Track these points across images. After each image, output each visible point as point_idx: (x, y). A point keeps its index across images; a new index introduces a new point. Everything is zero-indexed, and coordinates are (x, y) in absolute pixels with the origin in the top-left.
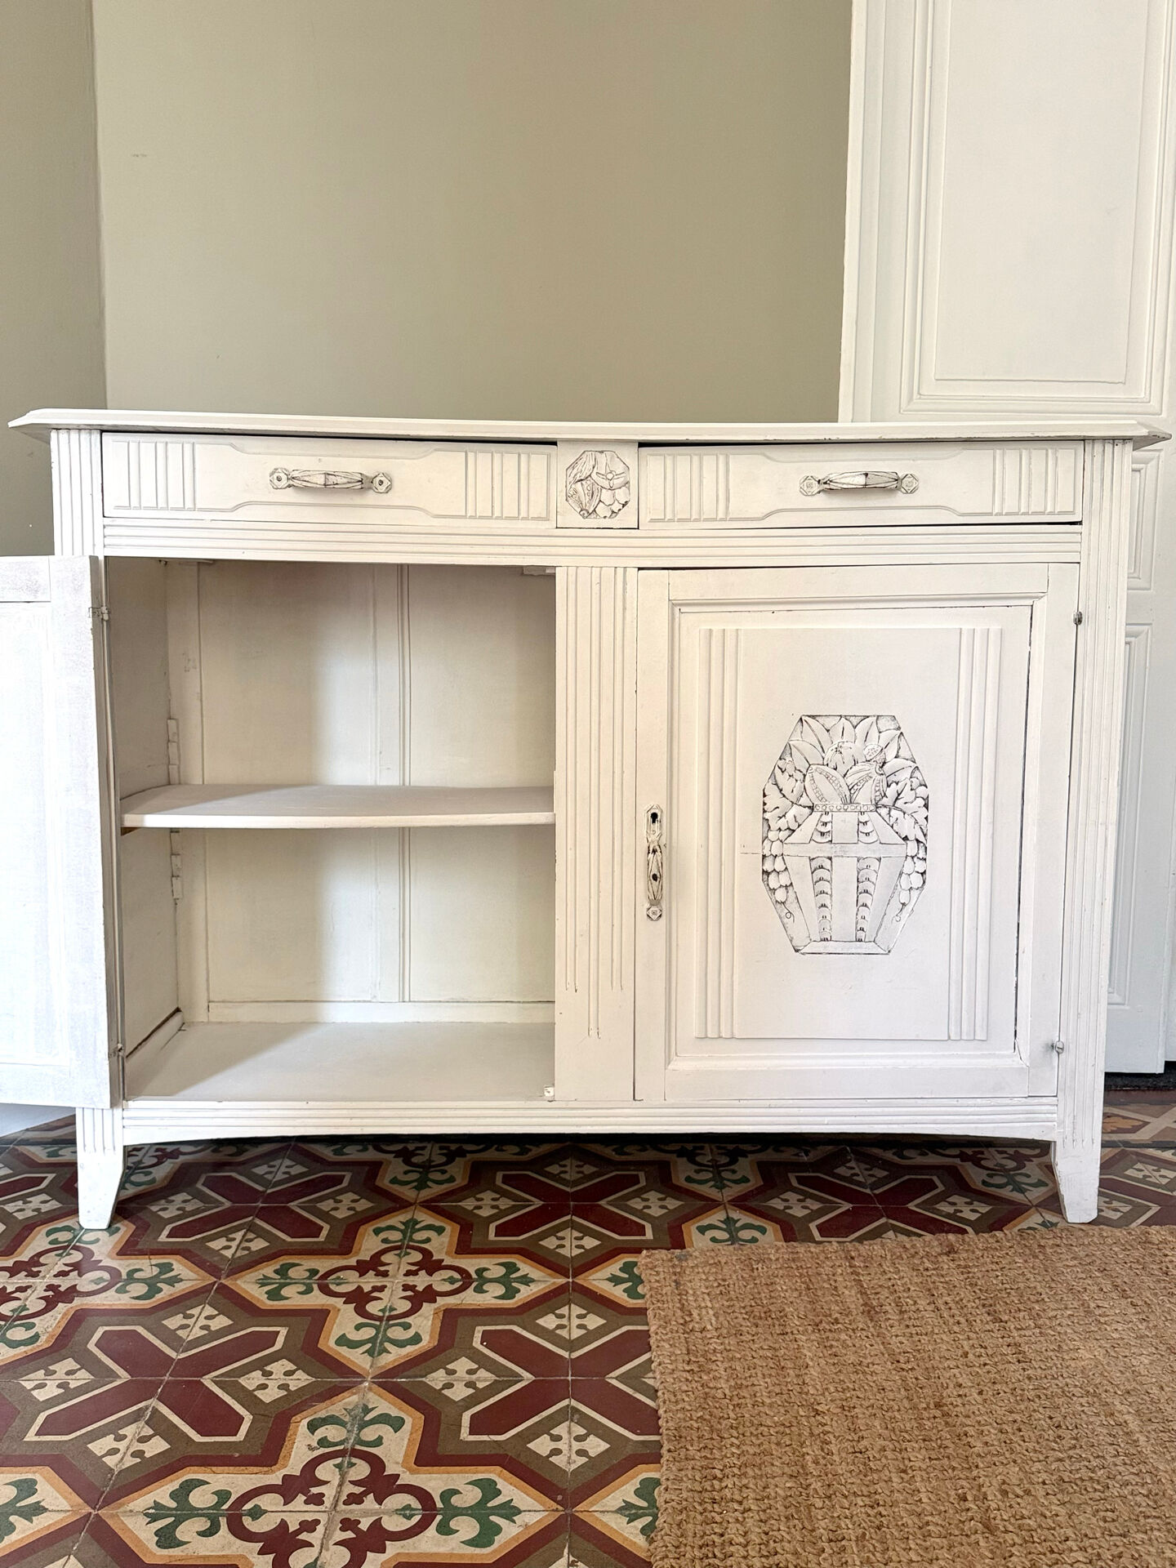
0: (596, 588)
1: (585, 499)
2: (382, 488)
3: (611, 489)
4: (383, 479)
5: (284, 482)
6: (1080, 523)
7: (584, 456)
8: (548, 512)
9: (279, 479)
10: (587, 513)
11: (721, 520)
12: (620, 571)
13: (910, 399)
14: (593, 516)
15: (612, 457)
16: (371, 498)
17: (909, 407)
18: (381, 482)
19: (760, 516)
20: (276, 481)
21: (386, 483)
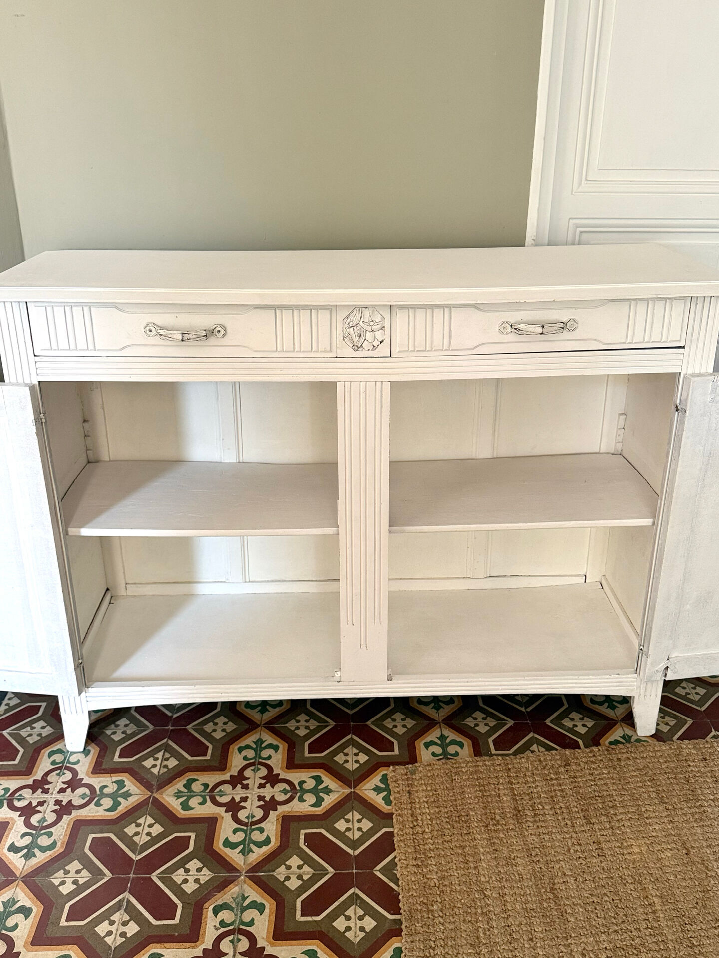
0: (363, 395)
1: (355, 339)
2: (221, 335)
3: (373, 331)
4: (220, 329)
5: (154, 332)
6: (683, 347)
7: (355, 311)
8: (331, 347)
9: (150, 331)
10: (356, 348)
11: (446, 350)
12: (379, 384)
13: (580, 184)
14: (360, 349)
15: (373, 311)
16: (212, 340)
17: (579, 190)
18: (219, 332)
19: (472, 347)
20: (148, 332)
21: (222, 332)
